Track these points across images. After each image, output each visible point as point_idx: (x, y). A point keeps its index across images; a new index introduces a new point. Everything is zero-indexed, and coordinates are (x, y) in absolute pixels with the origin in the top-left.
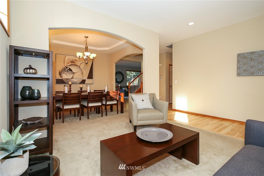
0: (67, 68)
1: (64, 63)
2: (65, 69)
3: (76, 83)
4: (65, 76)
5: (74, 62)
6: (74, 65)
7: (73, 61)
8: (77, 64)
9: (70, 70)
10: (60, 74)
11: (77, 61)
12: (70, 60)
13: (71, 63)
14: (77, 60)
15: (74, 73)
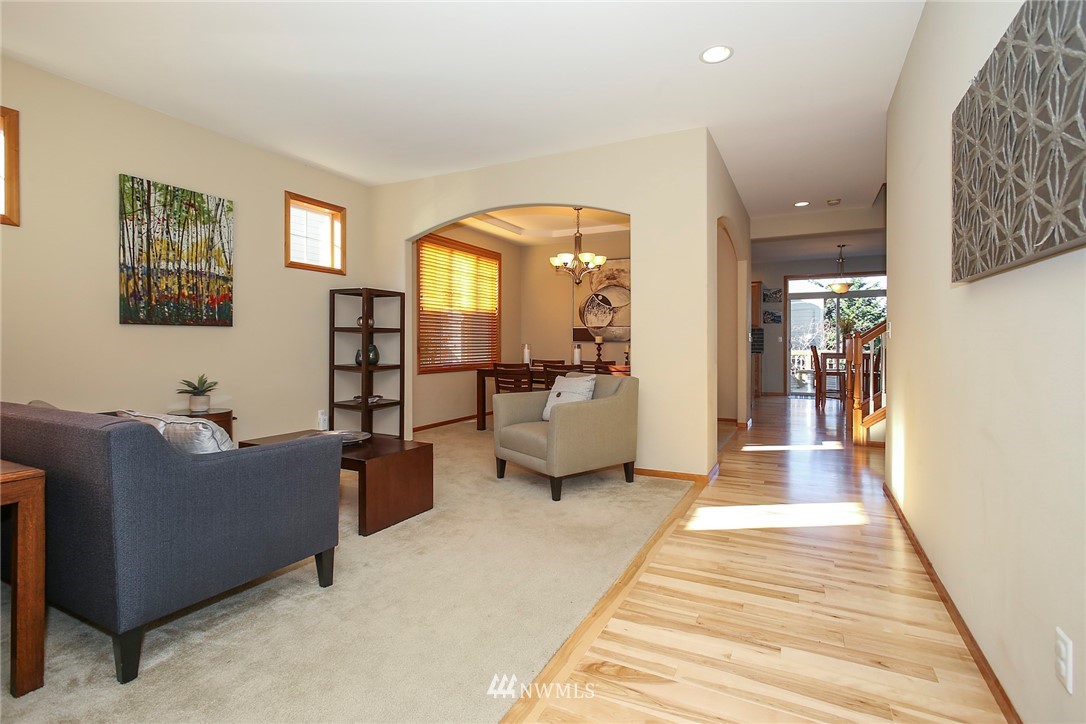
0: (597, 296)
1: (591, 283)
2: (593, 301)
3: (621, 338)
4: (595, 320)
5: (614, 278)
6: (616, 286)
7: (613, 274)
8: (622, 281)
9: (606, 301)
10: (582, 315)
11: (623, 274)
12: (604, 274)
13: (607, 282)
14: (623, 270)
15: (614, 310)
